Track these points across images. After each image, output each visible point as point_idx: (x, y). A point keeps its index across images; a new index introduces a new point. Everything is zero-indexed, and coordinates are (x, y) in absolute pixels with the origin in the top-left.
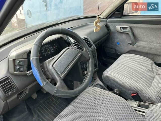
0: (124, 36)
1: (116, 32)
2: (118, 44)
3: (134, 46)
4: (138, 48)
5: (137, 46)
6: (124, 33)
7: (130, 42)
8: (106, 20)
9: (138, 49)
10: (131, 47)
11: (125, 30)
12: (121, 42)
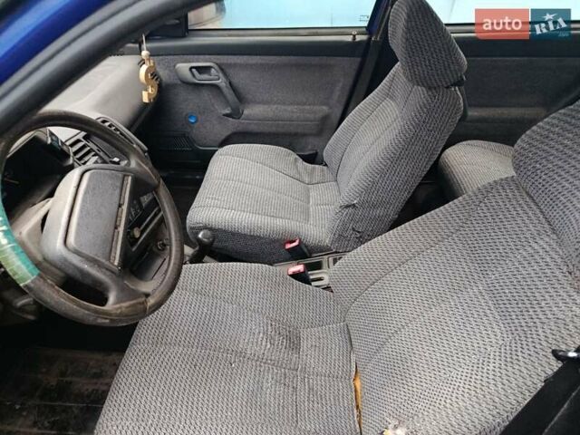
0: (206, 94)
1: (179, 82)
2: (193, 121)
3: (240, 120)
4: (250, 124)
5: (248, 118)
6: (203, 85)
7: (228, 111)
8: (137, 45)
9: (254, 128)
10: (232, 125)
11: (205, 76)
12: (200, 113)
